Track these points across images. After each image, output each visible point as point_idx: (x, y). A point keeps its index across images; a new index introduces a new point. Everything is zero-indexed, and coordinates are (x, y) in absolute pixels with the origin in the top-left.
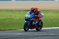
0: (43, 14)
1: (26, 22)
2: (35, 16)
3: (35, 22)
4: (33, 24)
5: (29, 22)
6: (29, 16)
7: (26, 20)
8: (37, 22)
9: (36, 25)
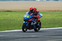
0: (41, 15)
1: (24, 22)
2: (34, 17)
3: (34, 23)
4: (32, 25)
5: (28, 22)
6: (28, 17)
7: (25, 20)
8: (36, 23)
9: (34, 25)
